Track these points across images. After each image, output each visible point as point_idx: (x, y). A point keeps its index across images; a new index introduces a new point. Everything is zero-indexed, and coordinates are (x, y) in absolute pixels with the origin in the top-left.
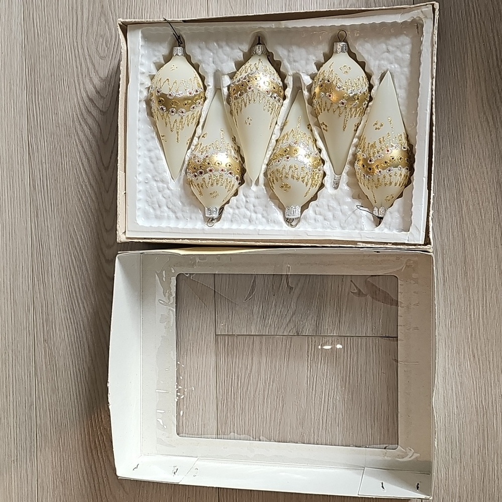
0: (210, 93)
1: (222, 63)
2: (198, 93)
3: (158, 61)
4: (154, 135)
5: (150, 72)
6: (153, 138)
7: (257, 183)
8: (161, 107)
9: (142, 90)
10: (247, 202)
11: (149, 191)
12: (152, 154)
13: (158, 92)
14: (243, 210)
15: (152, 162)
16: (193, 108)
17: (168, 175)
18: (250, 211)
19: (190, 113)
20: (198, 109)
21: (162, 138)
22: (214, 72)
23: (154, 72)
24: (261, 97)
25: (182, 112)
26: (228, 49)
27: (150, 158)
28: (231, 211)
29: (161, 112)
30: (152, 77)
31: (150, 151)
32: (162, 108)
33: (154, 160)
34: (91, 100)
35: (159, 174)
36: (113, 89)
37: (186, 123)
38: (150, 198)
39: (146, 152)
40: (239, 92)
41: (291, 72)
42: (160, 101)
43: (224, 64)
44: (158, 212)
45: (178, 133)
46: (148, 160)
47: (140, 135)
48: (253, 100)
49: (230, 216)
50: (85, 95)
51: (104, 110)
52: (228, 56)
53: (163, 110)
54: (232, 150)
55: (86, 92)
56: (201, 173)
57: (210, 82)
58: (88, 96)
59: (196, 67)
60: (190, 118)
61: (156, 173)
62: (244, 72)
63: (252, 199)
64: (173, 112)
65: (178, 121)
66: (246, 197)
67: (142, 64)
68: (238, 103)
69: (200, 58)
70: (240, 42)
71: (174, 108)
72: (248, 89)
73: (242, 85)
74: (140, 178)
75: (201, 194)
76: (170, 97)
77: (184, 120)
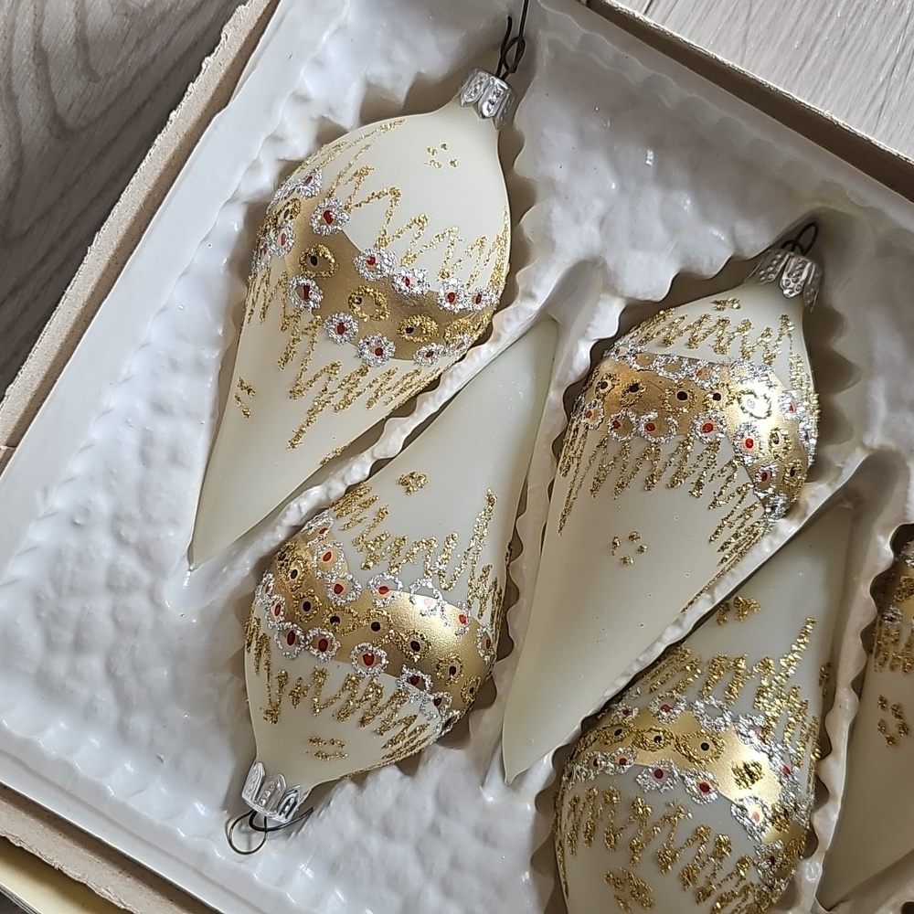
0: (513, 322)
1: (634, 246)
2: (478, 307)
3: (388, 84)
4: (212, 356)
5: (331, 110)
6: (199, 366)
7: (515, 784)
8: (303, 282)
9: (262, 160)
10: (434, 829)
11: (69, 566)
12: (163, 429)
13: (328, 217)
14: (401, 852)
15: (145, 459)
16: (430, 354)
17: (179, 538)
18: (428, 873)
19: (405, 366)
20: (441, 363)
21: (235, 389)
22: (582, 257)
23: (347, 117)
24: (732, 487)
25: (379, 352)
26: (687, 203)
27: (147, 440)
28: (352, 825)
29: (294, 299)
30: (328, 134)
31: (160, 408)
32: (307, 288)
33: (159, 454)
34: (41, 56)
35: (149, 520)
36: (146, 67)
37: (370, 393)
38: (59, 593)
39: (142, 408)
40: (653, 415)
41: (876, 438)
42: (314, 260)
43: (639, 255)
44: (59, 666)
45: (313, 411)
46: (131, 439)
47: (154, 331)
48: (694, 478)
49: (335, 846)
50: (28, 22)
51: (70, 120)
52: (673, 228)
53: (306, 297)
54: (489, 602)
55: (39, 16)
56: (323, 645)
57: (543, 283)
58: (37, 34)
59: (520, 198)
60: (390, 383)
61: (134, 510)
62: (712, 338)
63: (460, 831)
64: (341, 329)
65: (341, 374)
66: (443, 806)
67: (319, 63)
68: (624, 450)
69: (559, 171)
70: (746, 205)
71: (356, 317)
72: (699, 424)
73: (682, 396)
74: (60, 500)
75: (273, 714)
76: (365, 272)
77: (365, 381)
